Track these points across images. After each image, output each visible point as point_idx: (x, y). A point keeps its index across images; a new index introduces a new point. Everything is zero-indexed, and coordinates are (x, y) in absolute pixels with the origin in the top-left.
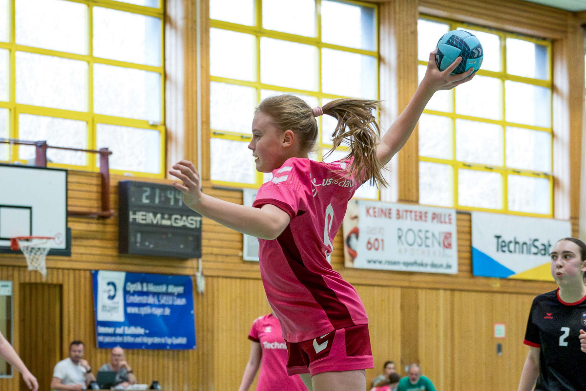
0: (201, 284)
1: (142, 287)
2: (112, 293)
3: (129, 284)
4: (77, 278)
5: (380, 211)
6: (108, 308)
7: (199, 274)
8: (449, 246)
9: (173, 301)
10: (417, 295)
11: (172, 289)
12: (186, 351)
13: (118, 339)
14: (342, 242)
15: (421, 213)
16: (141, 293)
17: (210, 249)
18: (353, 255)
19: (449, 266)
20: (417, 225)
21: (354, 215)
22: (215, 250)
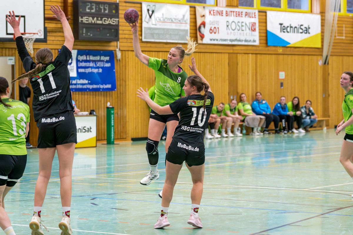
0: (119, 55)
1: (87, 58)
2: (70, 61)
3: (79, 56)
5: (217, 12)
7: (118, 50)
8: (254, 30)
9: (104, 64)
10: (237, 58)
11: (103, 58)
12: (111, 92)
13: (74, 87)
15: (239, 12)
16: (86, 61)
17: (124, 35)
18: (202, 37)
19: (254, 41)
20: (237, 19)
21: (202, 15)
22: (127, 36)
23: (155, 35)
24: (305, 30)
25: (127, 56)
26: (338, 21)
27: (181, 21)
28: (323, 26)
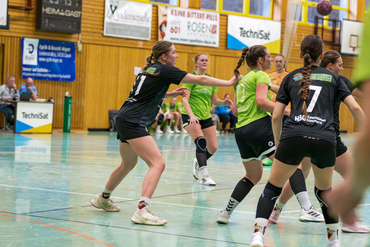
0: (80, 47)
1: (48, 48)
2: (31, 50)
3: (41, 45)
4: (13, 41)
5: (179, 12)
6: (28, 58)
7: (79, 42)
8: (215, 32)
9: (64, 55)
11: (64, 49)
12: (70, 82)
13: (34, 75)
14: (157, 28)
15: (201, 14)
16: (47, 51)
17: (86, 28)
18: (163, 35)
19: (214, 43)
20: (198, 21)
22: (89, 30)
23: (116, 30)
24: (265, 36)
25: (88, 49)
26: (298, 29)
27: (143, 19)
28: (282, 33)
